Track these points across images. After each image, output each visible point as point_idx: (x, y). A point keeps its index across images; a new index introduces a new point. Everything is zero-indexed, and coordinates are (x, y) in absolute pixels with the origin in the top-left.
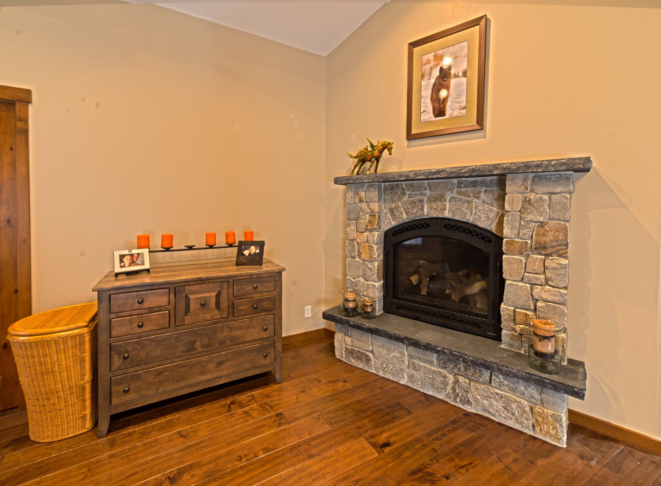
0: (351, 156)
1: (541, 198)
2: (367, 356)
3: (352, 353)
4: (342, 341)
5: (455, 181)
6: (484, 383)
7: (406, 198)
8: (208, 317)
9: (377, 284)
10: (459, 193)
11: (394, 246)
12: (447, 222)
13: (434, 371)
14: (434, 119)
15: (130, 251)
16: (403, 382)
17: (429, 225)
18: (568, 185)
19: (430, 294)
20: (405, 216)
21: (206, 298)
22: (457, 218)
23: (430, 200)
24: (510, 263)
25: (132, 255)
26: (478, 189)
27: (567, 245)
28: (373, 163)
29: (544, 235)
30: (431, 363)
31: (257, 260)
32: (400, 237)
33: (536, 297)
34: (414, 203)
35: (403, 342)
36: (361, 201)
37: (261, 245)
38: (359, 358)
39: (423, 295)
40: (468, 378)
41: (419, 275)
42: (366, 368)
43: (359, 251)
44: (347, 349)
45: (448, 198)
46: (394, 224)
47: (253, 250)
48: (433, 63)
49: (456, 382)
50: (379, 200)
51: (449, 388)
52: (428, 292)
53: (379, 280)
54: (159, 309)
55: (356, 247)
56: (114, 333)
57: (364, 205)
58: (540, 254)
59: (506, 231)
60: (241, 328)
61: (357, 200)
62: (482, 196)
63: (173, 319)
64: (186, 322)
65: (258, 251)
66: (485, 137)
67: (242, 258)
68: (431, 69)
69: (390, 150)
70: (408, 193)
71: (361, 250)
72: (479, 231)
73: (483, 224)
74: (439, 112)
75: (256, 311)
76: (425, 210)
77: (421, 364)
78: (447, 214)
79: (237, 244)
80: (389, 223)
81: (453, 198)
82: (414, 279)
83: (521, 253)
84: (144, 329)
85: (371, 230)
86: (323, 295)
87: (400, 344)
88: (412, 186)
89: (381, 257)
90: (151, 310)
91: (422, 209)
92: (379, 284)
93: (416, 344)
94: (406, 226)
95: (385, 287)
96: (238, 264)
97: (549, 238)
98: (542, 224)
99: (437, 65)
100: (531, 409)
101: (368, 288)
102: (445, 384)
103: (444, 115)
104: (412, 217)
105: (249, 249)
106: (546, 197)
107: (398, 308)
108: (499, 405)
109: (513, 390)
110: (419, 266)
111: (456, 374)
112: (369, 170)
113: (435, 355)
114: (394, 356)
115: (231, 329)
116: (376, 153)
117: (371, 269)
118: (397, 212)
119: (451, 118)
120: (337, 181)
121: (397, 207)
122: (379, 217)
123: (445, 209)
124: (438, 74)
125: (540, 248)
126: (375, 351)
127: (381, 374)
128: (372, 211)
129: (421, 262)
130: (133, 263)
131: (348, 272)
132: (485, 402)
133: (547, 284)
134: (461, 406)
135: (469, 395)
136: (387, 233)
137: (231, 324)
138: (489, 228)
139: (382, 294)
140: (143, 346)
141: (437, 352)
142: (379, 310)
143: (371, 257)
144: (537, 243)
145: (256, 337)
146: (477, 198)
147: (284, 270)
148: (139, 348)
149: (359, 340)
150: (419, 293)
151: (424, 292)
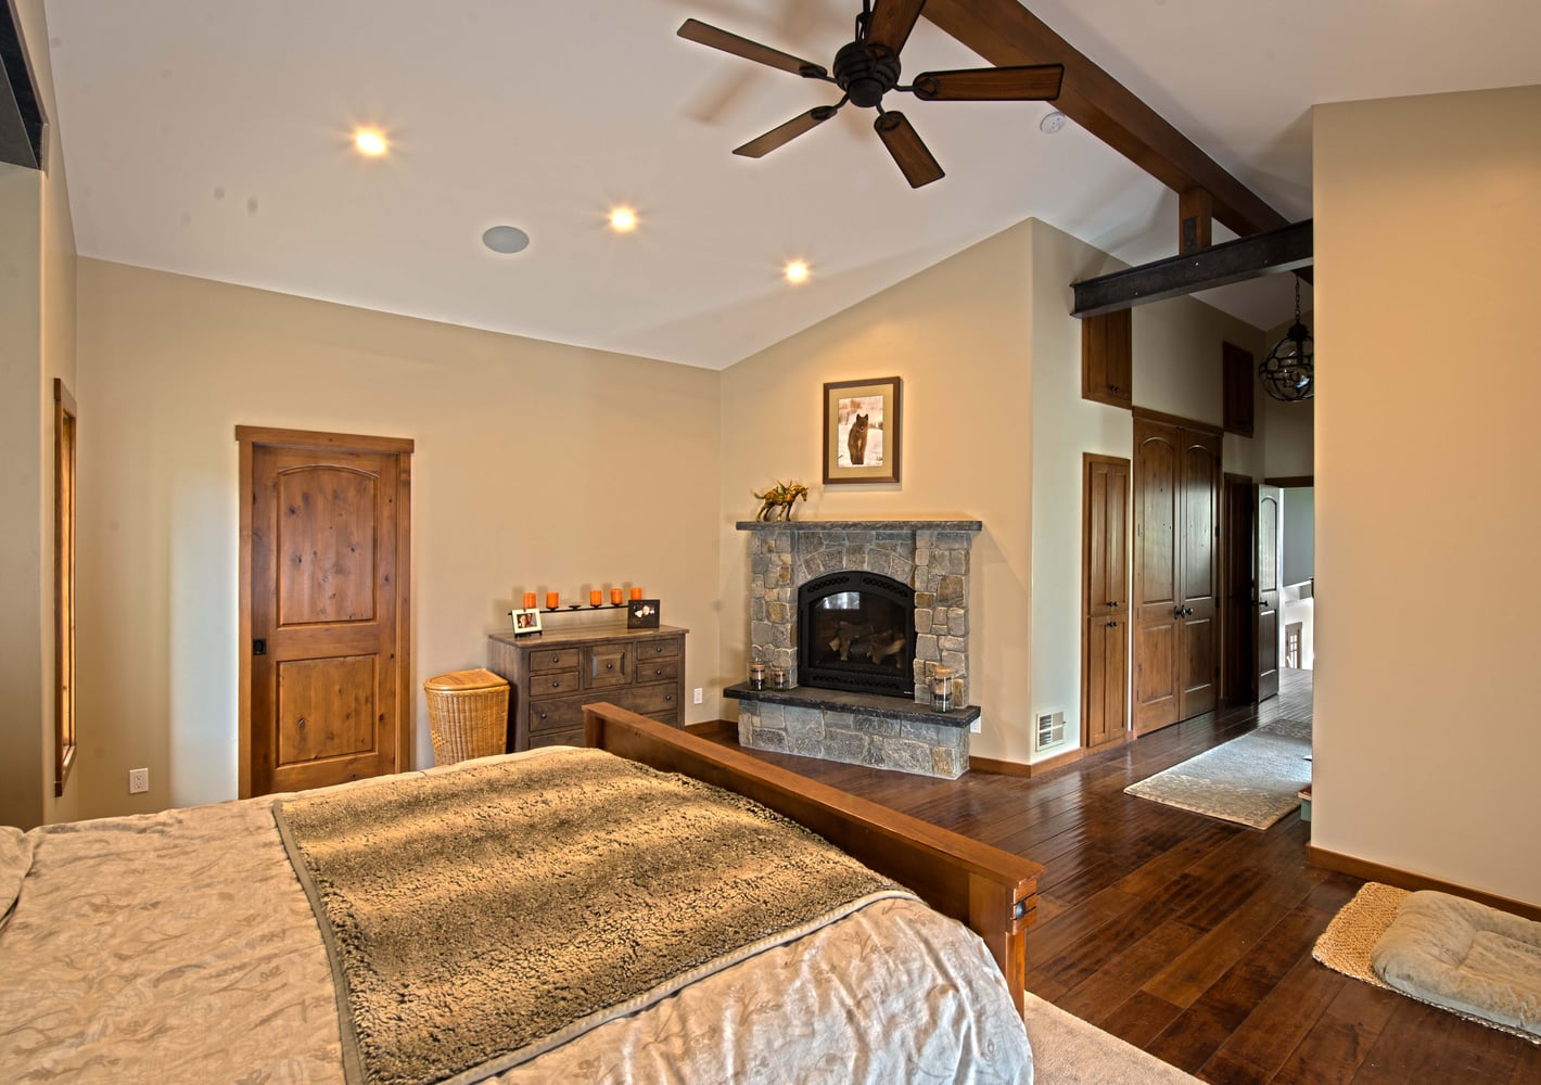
0: (757, 496)
1: (943, 554)
2: (779, 735)
3: (761, 735)
4: (747, 724)
5: (874, 532)
6: (895, 737)
7: (822, 549)
8: (613, 681)
9: (789, 651)
10: (878, 545)
11: (810, 603)
12: (865, 576)
13: (851, 736)
14: (851, 465)
15: (525, 610)
16: (819, 757)
17: (848, 580)
18: (962, 543)
19: (851, 657)
20: (822, 568)
21: (612, 660)
22: (875, 572)
23: (848, 552)
24: (920, 614)
25: (526, 615)
26: (894, 542)
27: (962, 596)
28: (784, 508)
29: (946, 588)
30: (847, 727)
31: (652, 621)
32: (816, 595)
33: (941, 647)
34: (833, 555)
35: (819, 708)
36: (770, 551)
37: (655, 604)
38: (770, 740)
39: (843, 661)
40: (882, 736)
41: (840, 640)
42: (779, 751)
43: (768, 611)
44: (754, 731)
45: (867, 551)
46: (809, 578)
47: (647, 610)
48: (849, 409)
49: (872, 741)
50: (793, 550)
51: (865, 752)
52: (848, 657)
53: (793, 646)
54: (570, 669)
55: (764, 607)
56: (533, 692)
57: (774, 557)
58: (944, 606)
59: (918, 585)
60: (644, 696)
61: (765, 549)
62: (899, 549)
63: (581, 681)
64: (594, 686)
65: (653, 612)
66: (901, 490)
67: (634, 620)
68: (848, 414)
69: (804, 495)
70: (825, 543)
71: (771, 610)
72: (896, 585)
73: (899, 579)
74: (857, 458)
75: (660, 677)
76: (844, 562)
77: (838, 730)
78: (866, 568)
79: (627, 604)
80: (804, 577)
81: (871, 550)
82: (834, 644)
83: (929, 606)
84: (559, 689)
85: (783, 586)
86: (718, 675)
87: (816, 711)
88: (829, 535)
89: (795, 618)
90: (564, 670)
91: (841, 562)
92: (792, 651)
93: (832, 707)
94: (824, 580)
95: (800, 654)
96: (630, 627)
97: (950, 590)
98: (944, 578)
99: (854, 412)
100: (931, 750)
101: (779, 656)
102: (861, 747)
103: (862, 463)
104: (830, 571)
105: (642, 609)
106: (947, 553)
107: (815, 678)
108: (906, 755)
109: (918, 737)
110: (840, 629)
111: (872, 734)
112: (780, 515)
113: (852, 717)
114: (810, 728)
115: (635, 696)
116: (788, 497)
117: (783, 633)
118: (814, 564)
119: (869, 468)
120: (740, 526)
121: (813, 559)
122: (792, 570)
123: (864, 562)
124: (855, 420)
125: (944, 600)
126: (789, 728)
127: (796, 753)
128: (784, 563)
129: (842, 623)
130: (528, 624)
131: (753, 639)
132: (896, 755)
133: (949, 634)
134: (876, 767)
135: (883, 752)
136: (801, 590)
137: (635, 691)
138: (905, 582)
139: (796, 664)
140: (557, 708)
141: (853, 712)
142: (793, 682)
143: (783, 618)
144: (941, 595)
145: (659, 709)
146: (895, 551)
147: (688, 631)
148: (553, 708)
149: (770, 718)
150: (839, 660)
151: (844, 658)
